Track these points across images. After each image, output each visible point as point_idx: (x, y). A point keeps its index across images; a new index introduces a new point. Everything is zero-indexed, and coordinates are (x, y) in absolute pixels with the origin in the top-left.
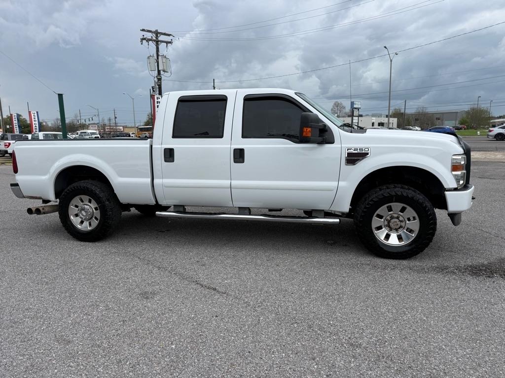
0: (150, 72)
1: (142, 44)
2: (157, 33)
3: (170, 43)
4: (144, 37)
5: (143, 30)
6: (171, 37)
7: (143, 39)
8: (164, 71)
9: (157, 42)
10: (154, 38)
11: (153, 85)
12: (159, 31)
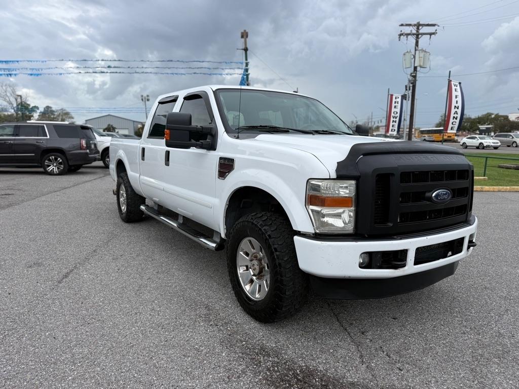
0: (405, 69)
1: (399, 40)
2: (418, 25)
3: (433, 34)
4: (402, 32)
5: (402, 25)
6: (436, 27)
7: (400, 35)
8: (421, 67)
9: (417, 36)
10: (415, 32)
11: (407, 84)
12: (421, 23)
